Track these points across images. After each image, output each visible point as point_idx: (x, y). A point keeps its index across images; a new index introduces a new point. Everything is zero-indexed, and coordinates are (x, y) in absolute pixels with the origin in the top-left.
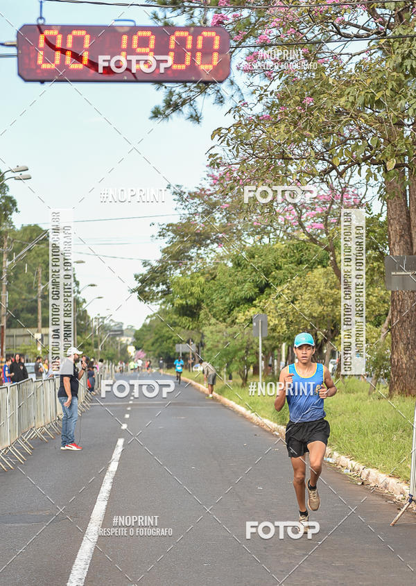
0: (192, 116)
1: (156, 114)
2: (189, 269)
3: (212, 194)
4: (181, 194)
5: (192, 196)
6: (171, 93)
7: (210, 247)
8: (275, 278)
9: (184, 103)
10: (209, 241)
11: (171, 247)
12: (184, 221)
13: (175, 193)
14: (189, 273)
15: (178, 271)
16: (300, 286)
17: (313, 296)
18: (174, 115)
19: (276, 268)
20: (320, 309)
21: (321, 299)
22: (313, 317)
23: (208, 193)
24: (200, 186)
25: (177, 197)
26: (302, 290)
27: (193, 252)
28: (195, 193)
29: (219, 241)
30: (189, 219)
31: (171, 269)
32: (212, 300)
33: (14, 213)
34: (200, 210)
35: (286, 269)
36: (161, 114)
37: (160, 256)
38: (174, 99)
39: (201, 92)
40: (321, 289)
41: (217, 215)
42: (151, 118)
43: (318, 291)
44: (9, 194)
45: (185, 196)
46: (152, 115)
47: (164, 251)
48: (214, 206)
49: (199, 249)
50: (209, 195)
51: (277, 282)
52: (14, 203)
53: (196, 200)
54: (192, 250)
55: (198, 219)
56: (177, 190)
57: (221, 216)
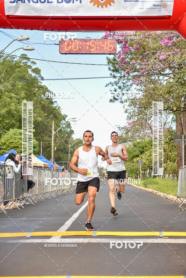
0: (121, 102)
1: (111, 101)
5: (123, 128)
7: (127, 143)
8: (145, 150)
10: (127, 141)
19: (146, 147)
23: (127, 127)
24: (125, 126)
25: (118, 129)
29: (130, 141)
34: (125, 132)
35: (148, 147)
41: (130, 133)
44: (72, 129)
45: (120, 128)
48: (129, 131)
49: (124, 143)
52: (73, 132)
53: (124, 129)
55: (124, 135)
56: (118, 127)
57: (131, 134)
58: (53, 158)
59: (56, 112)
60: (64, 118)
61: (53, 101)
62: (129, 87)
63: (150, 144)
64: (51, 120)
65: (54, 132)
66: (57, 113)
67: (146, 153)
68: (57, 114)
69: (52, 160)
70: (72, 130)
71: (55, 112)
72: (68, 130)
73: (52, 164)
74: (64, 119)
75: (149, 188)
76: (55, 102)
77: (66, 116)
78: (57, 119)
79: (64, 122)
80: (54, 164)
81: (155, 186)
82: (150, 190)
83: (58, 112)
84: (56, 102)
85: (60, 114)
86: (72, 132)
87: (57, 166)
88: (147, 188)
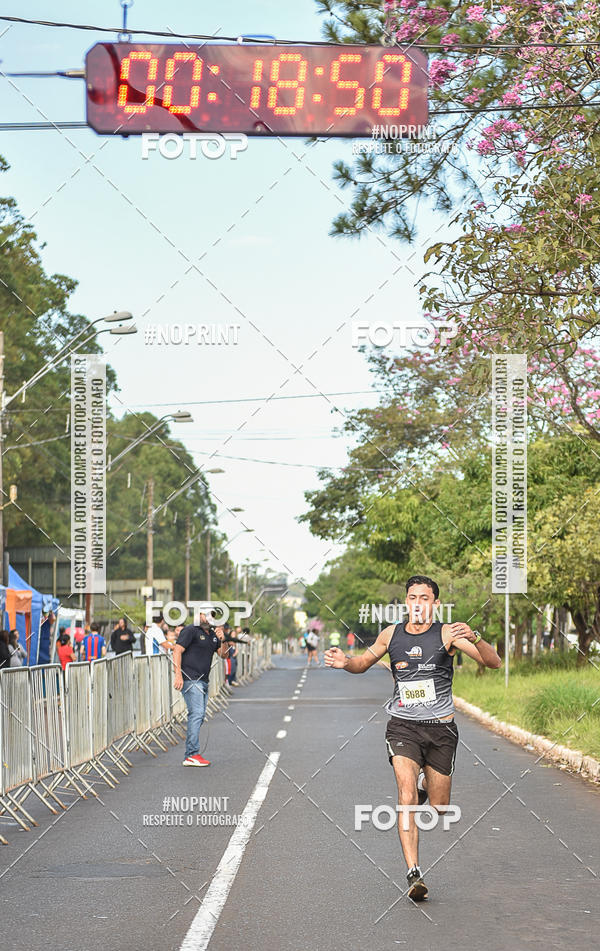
0: (398, 231)
1: (341, 227)
2: (394, 483)
3: (432, 362)
4: (382, 361)
5: (401, 364)
6: (365, 193)
7: (429, 448)
8: (533, 498)
9: (385, 209)
10: (427, 439)
11: (364, 448)
12: (387, 406)
13: (372, 359)
14: (394, 490)
15: (376, 487)
18: (369, 228)
19: (536, 481)
23: (427, 359)
24: (414, 349)
25: (375, 366)
27: (401, 456)
28: (405, 359)
29: (445, 439)
30: (394, 402)
31: (364, 483)
33: (112, 392)
34: (413, 386)
36: (348, 227)
37: (346, 462)
38: (369, 202)
39: (413, 191)
41: (441, 395)
42: (333, 234)
44: (104, 361)
45: (388, 366)
46: (335, 228)
47: (354, 454)
48: (436, 380)
49: (411, 450)
50: (427, 364)
52: (113, 377)
53: (407, 371)
54: (399, 453)
55: (409, 402)
56: (376, 354)
57: (447, 397)
59: (10, 260)
60: (58, 293)
63: (560, 462)
66: (16, 269)
68: (14, 274)
70: (108, 367)
74: (59, 303)
75: (560, 738)
77: (72, 286)
78: (17, 303)
79: (57, 318)
80: (5, 584)
81: (593, 727)
82: (569, 754)
83: (22, 265)
84: (10, 203)
85: (37, 276)
87: (22, 596)
88: (545, 734)
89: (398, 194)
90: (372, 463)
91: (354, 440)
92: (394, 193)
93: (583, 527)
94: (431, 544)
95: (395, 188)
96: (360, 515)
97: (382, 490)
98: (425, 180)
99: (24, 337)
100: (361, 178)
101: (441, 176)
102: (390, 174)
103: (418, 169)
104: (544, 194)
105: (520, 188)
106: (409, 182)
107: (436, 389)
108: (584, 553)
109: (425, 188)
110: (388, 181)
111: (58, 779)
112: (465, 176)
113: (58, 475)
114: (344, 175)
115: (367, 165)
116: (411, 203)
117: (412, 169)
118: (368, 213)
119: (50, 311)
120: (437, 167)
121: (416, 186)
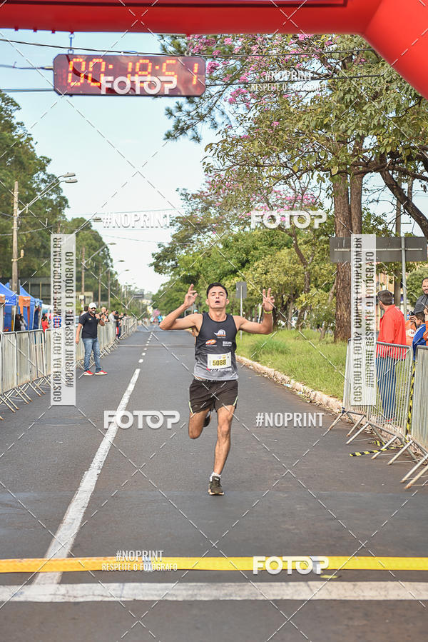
0: (194, 138)
1: (169, 136)
2: (191, 249)
3: (209, 196)
4: (186, 195)
5: (195, 196)
6: (179, 121)
7: (207, 234)
8: (253, 256)
9: (188, 128)
10: (206, 230)
11: (178, 234)
12: (188, 215)
13: (182, 194)
14: (192, 253)
15: (184, 251)
16: (272, 262)
17: (281, 269)
18: (181, 136)
19: (254, 249)
20: (285, 279)
21: (286, 271)
22: (280, 285)
23: (206, 194)
24: (200, 190)
25: (183, 197)
26: (272, 265)
27: (194, 237)
28: (197, 194)
29: (213, 230)
30: (192, 213)
31: (178, 249)
32: (207, 273)
33: (66, 208)
34: (200, 206)
35: (261, 250)
36: (172, 136)
37: (171, 240)
38: (180, 125)
39: (200, 120)
40: (286, 264)
41: (212, 210)
42: (165, 139)
43: (284, 266)
44: (62, 195)
45: (189, 197)
46: (166, 137)
47: (174, 236)
48: (210, 204)
49: (199, 235)
50: (206, 196)
51: (254, 259)
52: (66, 202)
53: (197, 200)
54: (194, 236)
55: (198, 213)
56: (183, 192)
57: (215, 211)
58: (16, 278)
59: (21, 150)
60: (42, 164)
61: (14, 121)
62: (215, 99)
63: (265, 240)
64: (10, 172)
65: (17, 212)
66: (24, 154)
67: (256, 264)
68: (23, 156)
69: (15, 285)
70: (64, 197)
71: (19, 153)
72: (54, 197)
73: (14, 293)
74: (43, 169)
75: (264, 363)
76: (18, 124)
77: (49, 161)
78: (24, 169)
79: (42, 176)
80: (18, 293)
81: (280, 358)
82: (268, 370)
83: (26, 152)
84: (21, 124)
85: (33, 156)
86: (63, 202)
87: (26, 299)
88: (258, 361)
89: (194, 121)
90: (182, 240)
91: (173, 230)
92: (191, 121)
93: (275, 269)
94: (208, 277)
95: (192, 118)
96: (176, 263)
97: (186, 252)
98: (206, 115)
99: (27, 184)
100: (177, 114)
101: (213, 113)
102: (190, 112)
103: (203, 110)
104: (258, 121)
105: (247, 119)
106: (198, 116)
107: (211, 208)
108: (275, 281)
109: (205, 119)
110: (189, 116)
111: (41, 381)
112: (223, 113)
113: (42, 245)
114: (170, 113)
115: (180, 108)
116: (199, 125)
117: (199, 110)
118: (180, 129)
119: (39, 172)
120: (211, 109)
121: (201, 118)
